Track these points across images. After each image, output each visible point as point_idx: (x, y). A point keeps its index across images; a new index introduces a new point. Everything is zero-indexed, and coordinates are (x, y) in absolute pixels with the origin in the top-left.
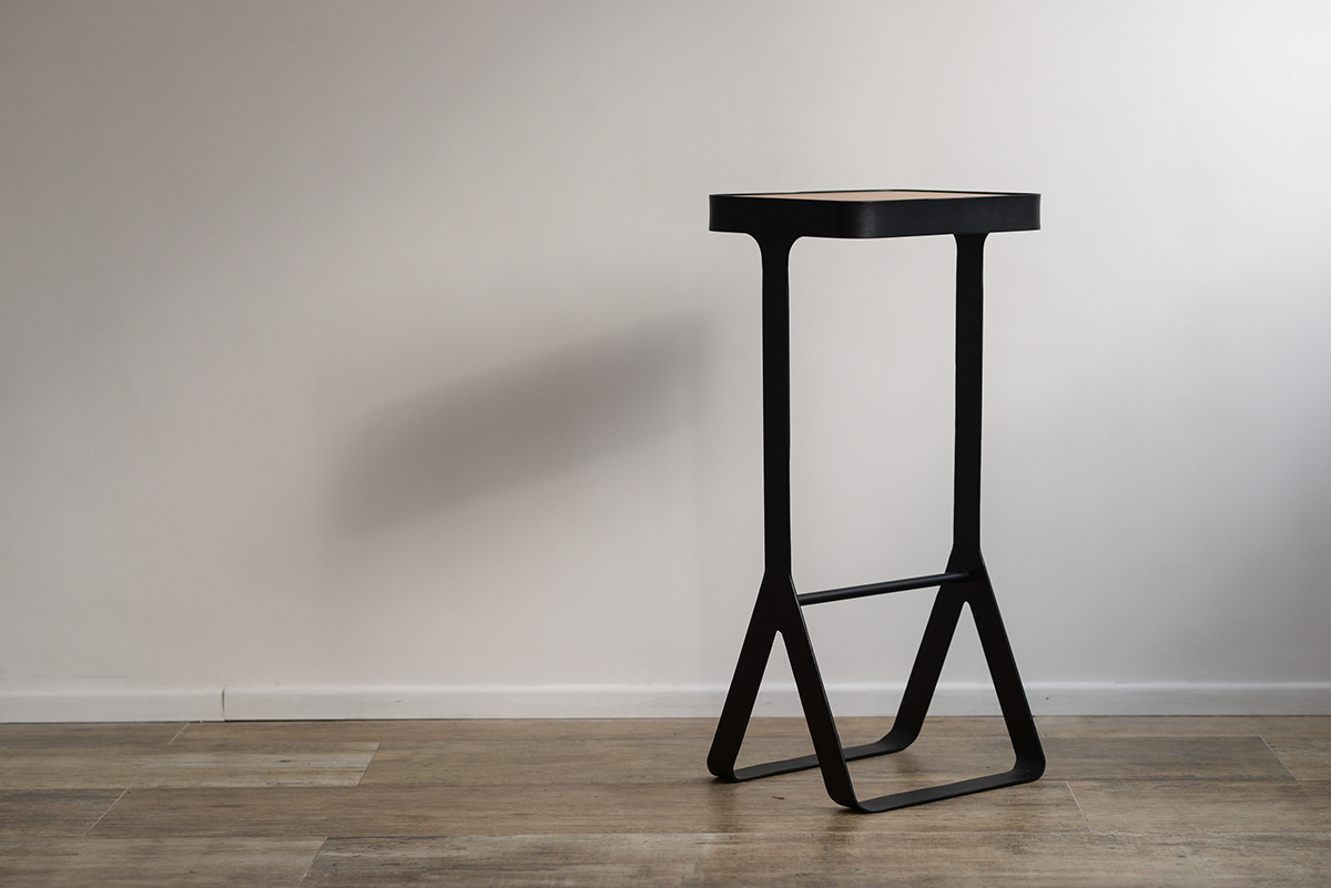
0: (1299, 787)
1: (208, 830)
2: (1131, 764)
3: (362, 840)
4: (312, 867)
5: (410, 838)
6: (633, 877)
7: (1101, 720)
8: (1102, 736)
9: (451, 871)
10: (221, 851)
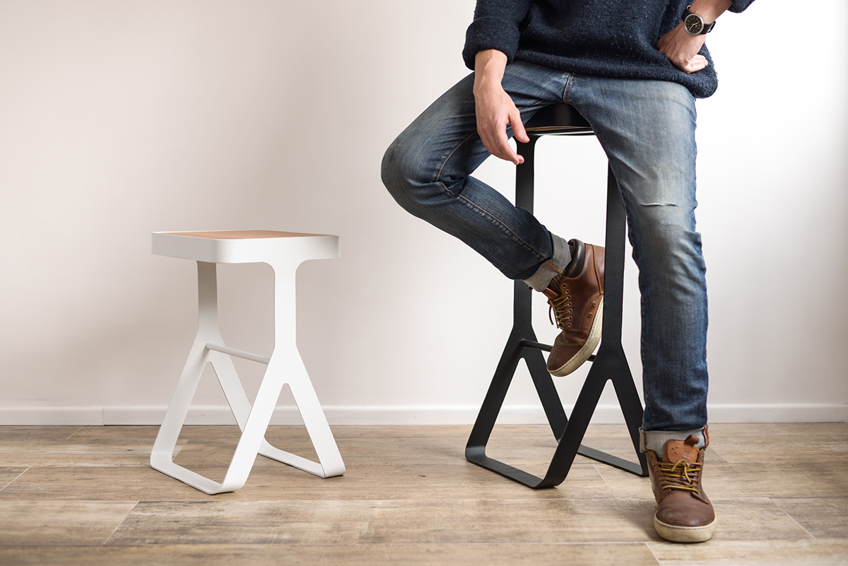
0: (731, 467)
1: (67, 495)
2: (629, 453)
3: (160, 504)
4: (123, 523)
5: (190, 503)
6: (328, 532)
7: (605, 426)
8: (608, 436)
9: (210, 527)
10: (70, 511)
